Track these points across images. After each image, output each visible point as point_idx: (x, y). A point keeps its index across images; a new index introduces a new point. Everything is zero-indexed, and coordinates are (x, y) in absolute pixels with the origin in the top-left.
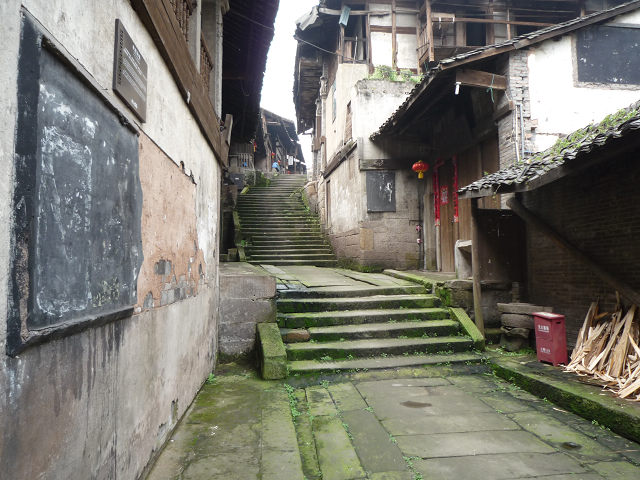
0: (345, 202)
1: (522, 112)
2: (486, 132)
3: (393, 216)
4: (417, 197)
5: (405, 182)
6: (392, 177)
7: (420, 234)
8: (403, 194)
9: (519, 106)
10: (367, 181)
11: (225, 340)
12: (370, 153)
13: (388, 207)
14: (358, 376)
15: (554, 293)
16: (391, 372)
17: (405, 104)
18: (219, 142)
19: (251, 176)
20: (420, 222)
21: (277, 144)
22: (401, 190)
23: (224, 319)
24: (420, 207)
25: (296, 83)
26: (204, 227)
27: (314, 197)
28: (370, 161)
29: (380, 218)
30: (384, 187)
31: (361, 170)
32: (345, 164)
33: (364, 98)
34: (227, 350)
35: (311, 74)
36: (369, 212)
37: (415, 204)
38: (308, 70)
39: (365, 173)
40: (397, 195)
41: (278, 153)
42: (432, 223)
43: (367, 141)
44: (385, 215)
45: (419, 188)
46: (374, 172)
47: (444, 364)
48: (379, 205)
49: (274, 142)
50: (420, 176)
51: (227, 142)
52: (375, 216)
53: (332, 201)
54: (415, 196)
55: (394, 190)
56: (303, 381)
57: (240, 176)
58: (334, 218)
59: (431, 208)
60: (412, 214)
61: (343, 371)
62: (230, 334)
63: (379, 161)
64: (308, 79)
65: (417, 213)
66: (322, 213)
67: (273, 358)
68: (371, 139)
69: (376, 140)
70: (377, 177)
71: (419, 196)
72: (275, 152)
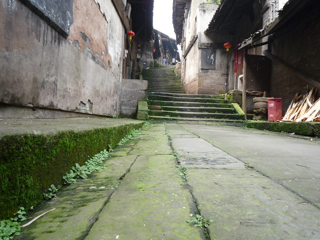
0: (192, 66)
1: (274, 8)
2: (258, 22)
3: (213, 71)
4: (226, 63)
5: (221, 55)
6: (214, 52)
7: (227, 81)
8: (219, 61)
9: (273, 5)
10: (202, 54)
11: (123, 108)
12: (204, 40)
13: (212, 67)
14: (180, 122)
15: (281, 93)
16: (196, 122)
17: (219, 9)
18: (123, 14)
19: (151, 63)
20: (227, 75)
21: (167, 51)
22: (219, 59)
23: (124, 98)
24: (228, 67)
25: (174, 12)
26: (112, 46)
27: (179, 70)
28: (204, 44)
29: (207, 72)
30: (210, 57)
31: (199, 48)
32: (193, 48)
33: (202, 12)
34: (124, 112)
35: (181, 7)
36: (202, 69)
37: (225, 66)
38: (179, 5)
39: (201, 50)
40: (216, 61)
41: (167, 55)
42: (233, 74)
43: (203, 34)
44: (210, 71)
45: (227, 58)
46: (205, 50)
47: (222, 121)
48: (207, 66)
49: (165, 50)
50: (227, 50)
51: (127, 16)
52: (205, 71)
53: (187, 68)
54: (225, 62)
55: (215, 58)
56: (155, 122)
57: (146, 62)
58: (187, 77)
59: (233, 67)
60: (224, 71)
61: (174, 119)
62: (126, 105)
63: (208, 44)
64: (179, 10)
65: (226, 70)
66: (182, 75)
67: (142, 111)
68: (205, 32)
69: (208, 33)
70: (207, 52)
71: (228, 62)
72: (166, 55)
